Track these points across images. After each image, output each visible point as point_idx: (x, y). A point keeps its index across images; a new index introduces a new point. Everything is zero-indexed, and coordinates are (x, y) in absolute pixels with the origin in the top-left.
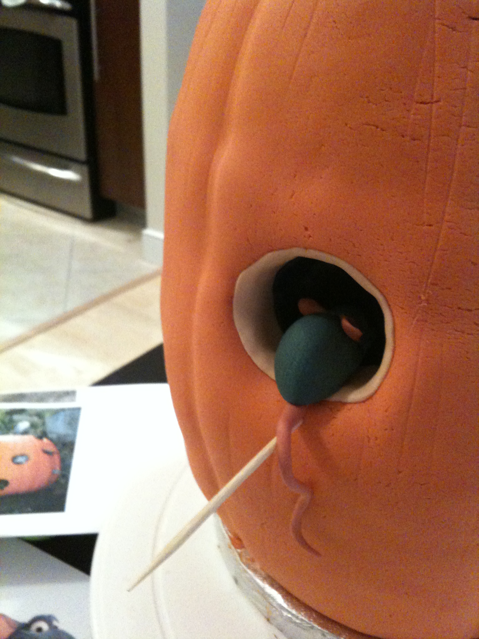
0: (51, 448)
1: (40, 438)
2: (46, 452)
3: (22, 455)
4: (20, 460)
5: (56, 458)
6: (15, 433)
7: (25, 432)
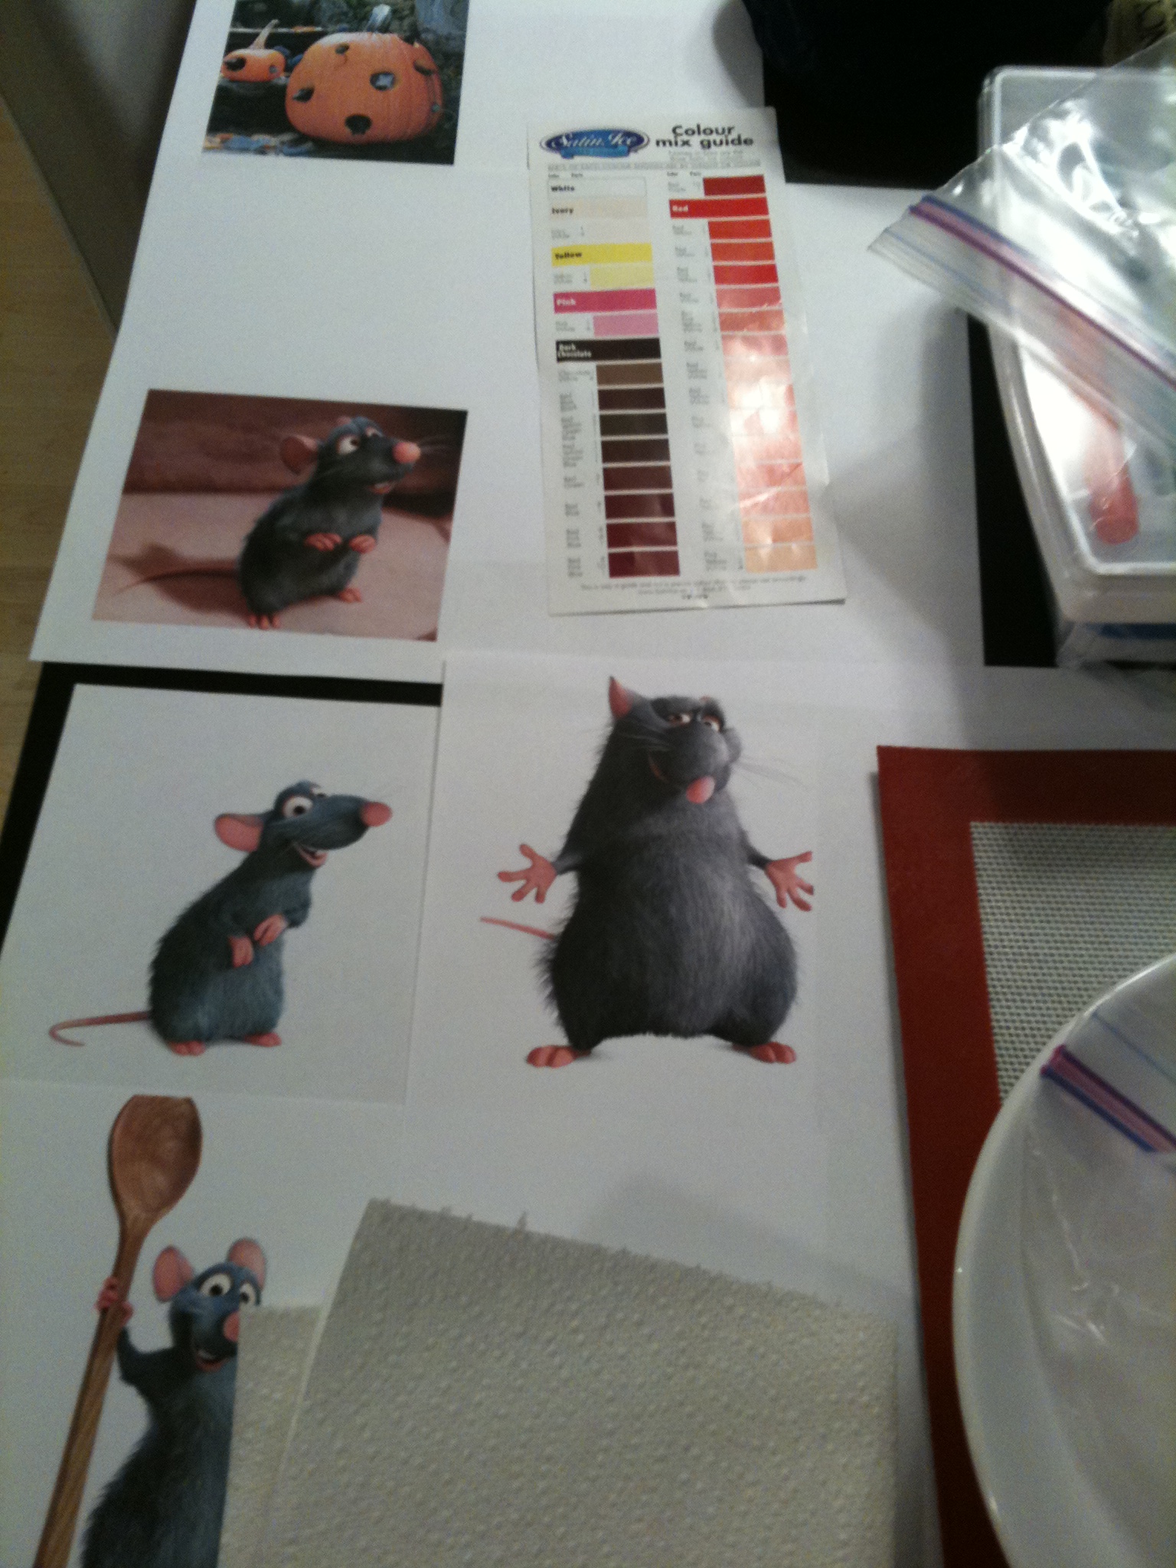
0: (426, 62)
1: (409, 40)
2: (419, 69)
3: (386, 74)
4: (383, 81)
5: (435, 80)
6: (371, 29)
7: (384, 29)
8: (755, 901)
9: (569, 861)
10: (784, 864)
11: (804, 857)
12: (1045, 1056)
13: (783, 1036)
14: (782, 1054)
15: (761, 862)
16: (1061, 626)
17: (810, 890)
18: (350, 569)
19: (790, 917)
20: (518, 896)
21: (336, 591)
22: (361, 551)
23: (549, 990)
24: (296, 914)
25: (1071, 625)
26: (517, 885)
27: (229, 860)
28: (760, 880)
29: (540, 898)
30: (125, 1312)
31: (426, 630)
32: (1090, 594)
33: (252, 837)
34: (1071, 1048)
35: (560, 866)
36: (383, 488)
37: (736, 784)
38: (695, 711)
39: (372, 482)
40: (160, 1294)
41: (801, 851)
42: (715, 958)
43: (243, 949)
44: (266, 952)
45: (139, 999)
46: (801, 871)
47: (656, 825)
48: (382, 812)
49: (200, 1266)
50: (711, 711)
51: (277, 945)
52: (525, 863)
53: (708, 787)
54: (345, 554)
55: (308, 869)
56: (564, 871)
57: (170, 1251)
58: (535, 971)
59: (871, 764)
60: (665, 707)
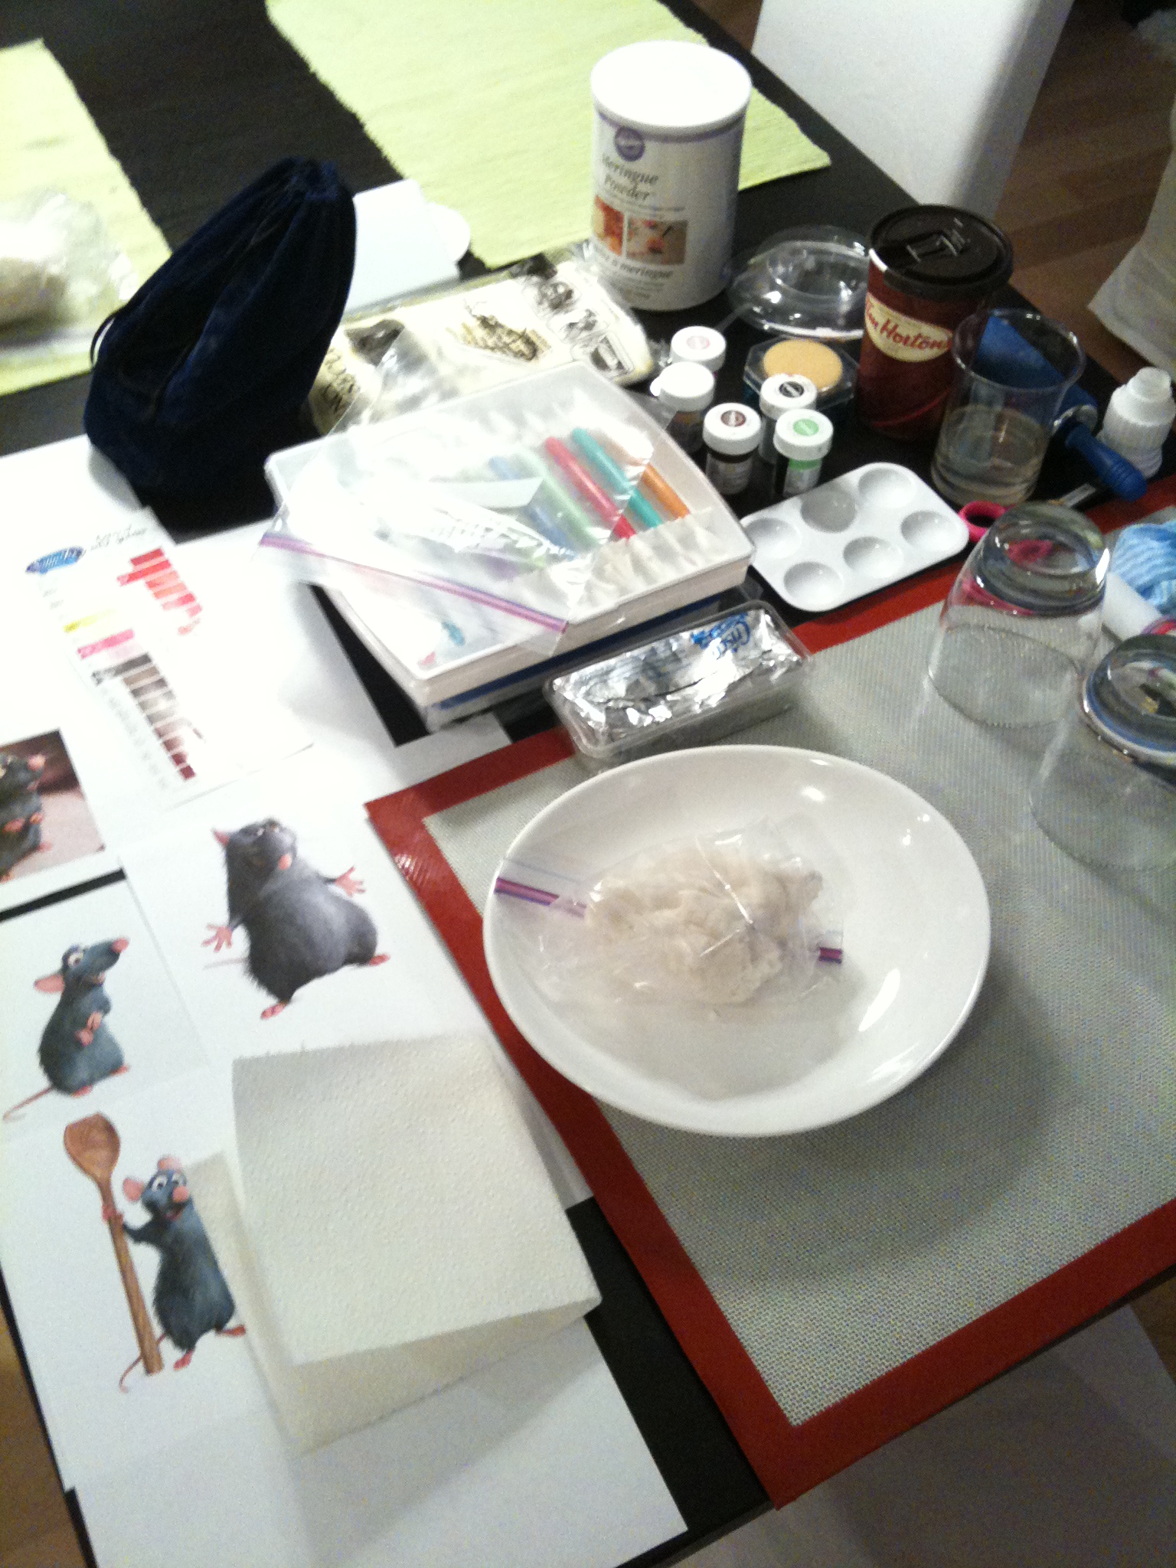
8: (337, 899)
9: (234, 923)
10: (343, 877)
11: (352, 870)
12: (493, 885)
13: (379, 951)
14: (382, 959)
15: (332, 881)
16: (422, 711)
17: (361, 883)
18: (37, 834)
19: (358, 899)
20: (218, 948)
21: (36, 847)
22: (39, 823)
23: (256, 983)
24: (105, 1007)
25: (426, 708)
26: (215, 944)
27: (53, 1000)
28: (335, 889)
29: (229, 944)
30: (119, 1217)
31: (98, 846)
32: (427, 689)
33: (60, 983)
34: (501, 877)
35: (232, 926)
36: (33, 785)
37: (302, 852)
38: (264, 826)
39: (26, 784)
40: (133, 1199)
41: (349, 868)
42: (330, 932)
43: (85, 1036)
44: (98, 1032)
45: (42, 1081)
46: (353, 876)
47: (271, 886)
48: (124, 943)
49: (146, 1179)
50: (272, 824)
51: (102, 1026)
52: (213, 933)
53: (288, 860)
54: (29, 828)
55: (100, 985)
56: (236, 926)
57: (127, 1182)
58: (245, 977)
59: (364, 814)
60: (247, 831)
